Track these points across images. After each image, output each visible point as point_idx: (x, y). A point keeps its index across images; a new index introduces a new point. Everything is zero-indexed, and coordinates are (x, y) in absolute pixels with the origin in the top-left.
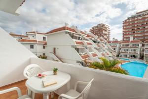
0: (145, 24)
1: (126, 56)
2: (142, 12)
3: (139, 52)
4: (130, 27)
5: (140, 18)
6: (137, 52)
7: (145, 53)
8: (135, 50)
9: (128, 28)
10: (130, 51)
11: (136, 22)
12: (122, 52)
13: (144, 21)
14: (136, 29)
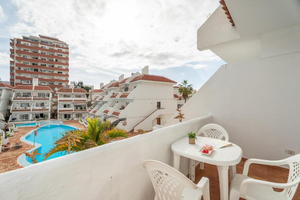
0: (54, 60)
1: (26, 117)
2: (48, 38)
3: (49, 108)
4: (29, 57)
5: (47, 47)
6: (47, 108)
7: (59, 109)
8: (42, 105)
9: (24, 59)
10: (34, 106)
11: (40, 52)
12: (14, 110)
13: (53, 56)
14: (39, 64)
